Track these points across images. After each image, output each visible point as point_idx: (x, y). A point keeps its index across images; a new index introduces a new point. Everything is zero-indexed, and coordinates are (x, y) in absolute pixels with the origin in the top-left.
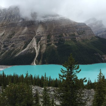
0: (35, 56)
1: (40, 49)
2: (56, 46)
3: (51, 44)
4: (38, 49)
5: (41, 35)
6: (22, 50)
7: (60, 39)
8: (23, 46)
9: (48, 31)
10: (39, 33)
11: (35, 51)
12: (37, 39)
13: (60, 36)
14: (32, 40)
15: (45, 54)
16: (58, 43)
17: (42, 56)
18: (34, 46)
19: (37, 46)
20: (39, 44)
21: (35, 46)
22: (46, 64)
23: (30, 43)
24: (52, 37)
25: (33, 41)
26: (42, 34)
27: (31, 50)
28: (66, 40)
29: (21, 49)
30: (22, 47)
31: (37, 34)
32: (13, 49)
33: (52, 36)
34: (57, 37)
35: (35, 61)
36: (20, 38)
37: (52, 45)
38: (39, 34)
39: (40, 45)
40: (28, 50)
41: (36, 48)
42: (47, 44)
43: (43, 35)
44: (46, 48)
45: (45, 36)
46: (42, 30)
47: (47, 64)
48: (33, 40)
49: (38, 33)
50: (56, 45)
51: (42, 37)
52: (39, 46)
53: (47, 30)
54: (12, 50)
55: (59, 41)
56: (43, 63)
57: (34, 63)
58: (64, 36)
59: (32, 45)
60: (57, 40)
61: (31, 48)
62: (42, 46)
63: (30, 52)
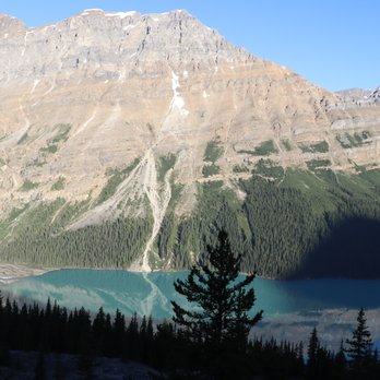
1: (172, 204)
2: (241, 195)
3: (220, 183)
4: (161, 206)
5: (180, 142)
6: (95, 205)
7: (261, 161)
8: (100, 189)
10: (171, 134)
11: (149, 210)
12: (163, 158)
13: (259, 151)
14: (137, 161)
16: (253, 179)
18: (145, 189)
19: (161, 191)
20: (166, 180)
21: (149, 189)
23: (132, 175)
25: (144, 167)
26: (182, 138)
27: (134, 204)
28: (284, 168)
29: (89, 198)
30: (96, 194)
31: (160, 139)
32: (58, 199)
34: (249, 152)
35: (145, 253)
36: (92, 151)
37: (223, 187)
39: (173, 187)
40: (119, 207)
41: (153, 197)
42: (201, 181)
43: (187, 142)
44: (200, 198)
45: (193, 147)
48: (142, 162)
49: (164, 133)
51: (183, 152)
52: (168, 189)
53: (205, 125)
54: (56, 202)
55: (253, 171)
57: (141, 264)
58: (276, 151)
59: (138, 186)
60: (246, 164)
61: (133, 199)
62: (180, 189)
63: (126, 216)
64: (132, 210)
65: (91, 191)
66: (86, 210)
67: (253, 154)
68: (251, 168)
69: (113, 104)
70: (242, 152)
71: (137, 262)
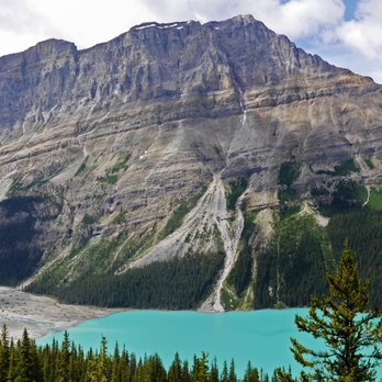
0: (221, 265)
1: (245, 235)
2: (323, 221)
3: (298, 209)
4: (232, 235)
5: (251, 165)
6: (160, 239)
7: (342, 183)
8: (166, 220)
9: (282, 148)
10: (241, 156)
11: (221, 244)
12: (232, 184)
13: (339, 171)
14: (205, 188)
15: (268, 260)
16: (335, 202)
17: (255, 265)
18: (215, 219)
19: (232, 220)
20: (238, 208)
21: (218, 219)
22: (272, 307)
23: (199, 204)
24: (304, 174)
25: (212, 195)
26: (254, 160)
27: (204, 237)
28: (368, 187)
29: (154, 231)
30: (162, 225)
31: (228, 161)
32: (121, 234)
33: (304, 170)
34: (328, 173)
35: (218, 292)
37: (301, 213)
38: (241, 161)
39: (245, 216)
40: (187, 240)
41: (223, 227)
43: (259, 164)
44: (276, 226)
45: (266, 169)
46: (256, 139)
47: (281, 307)
48: (211, 188)
49: (233, 155)
50: (325, 215)
51: (254, 176)
52: (240, 218)
53: (279, 143)
54: (119, 238)
55: (334, 194)
56: (262, 302)
57: (213, 304)
59: (207, 216)
60: (325, 186)
61: (201, 231)
62: (254, 218)
63: (195, 250)
64: (202, 243)
65: (155, 224)
66: (150, 245)
67: (333, 174)
68: (332, 189)
69: (175, 126)
70: (320, 172)
71: (208, 302)
